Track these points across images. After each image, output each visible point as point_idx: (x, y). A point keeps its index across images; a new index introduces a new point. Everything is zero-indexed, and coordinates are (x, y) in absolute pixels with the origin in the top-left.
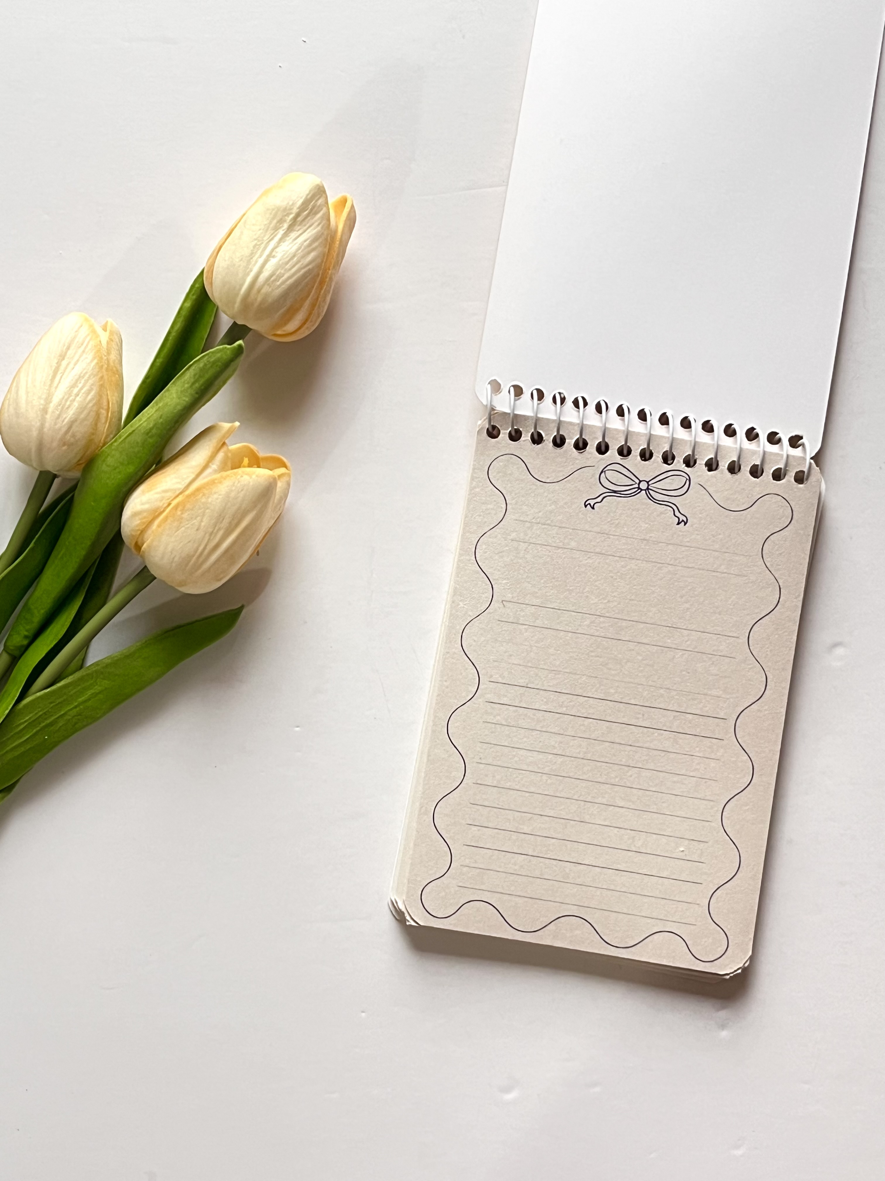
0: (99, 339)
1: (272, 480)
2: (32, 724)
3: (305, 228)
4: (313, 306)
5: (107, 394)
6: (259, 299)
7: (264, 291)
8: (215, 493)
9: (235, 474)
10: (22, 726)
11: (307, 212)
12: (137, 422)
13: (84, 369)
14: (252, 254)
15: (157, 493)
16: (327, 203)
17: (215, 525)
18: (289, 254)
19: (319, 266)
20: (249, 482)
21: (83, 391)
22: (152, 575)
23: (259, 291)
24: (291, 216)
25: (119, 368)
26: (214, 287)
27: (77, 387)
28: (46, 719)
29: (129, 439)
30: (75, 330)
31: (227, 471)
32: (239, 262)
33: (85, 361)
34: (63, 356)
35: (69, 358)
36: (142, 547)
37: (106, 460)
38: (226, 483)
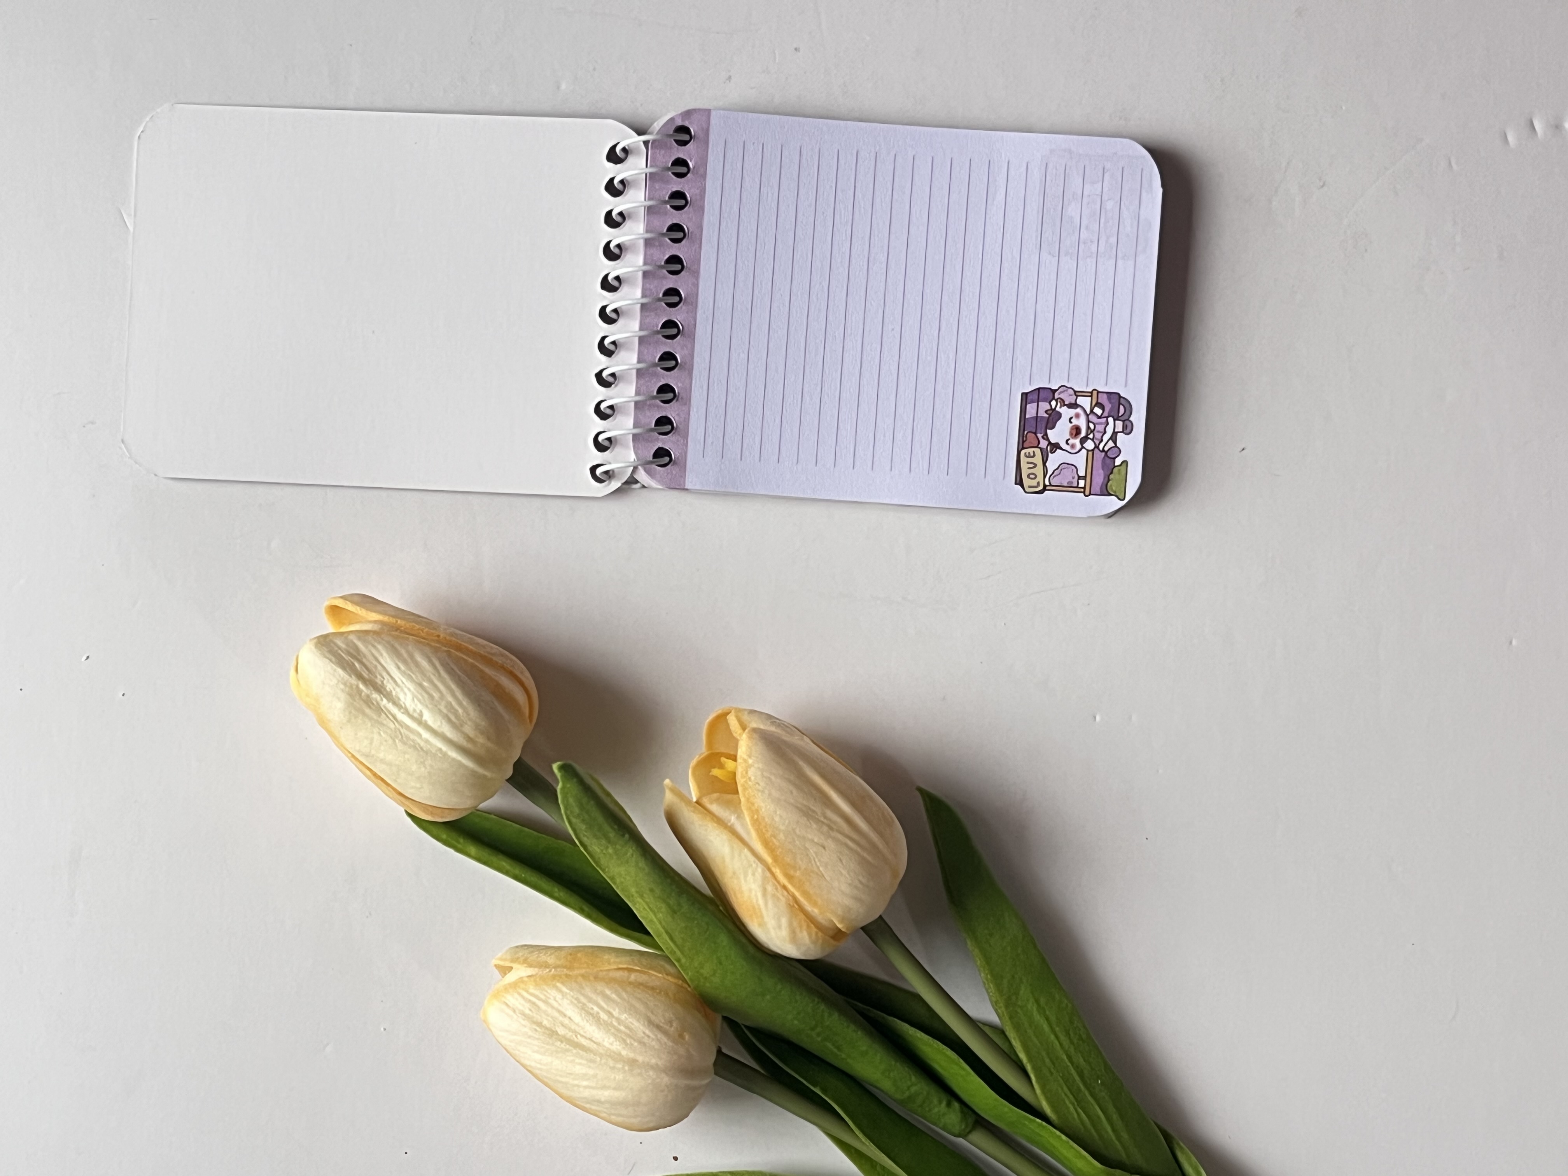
0: (526, 979)
1: (755, 735)
2: (1080, 1102)
3: (379, 667)
4: (490, 662)
5: (609, 970)
6: (481, 740)
7: (472, 734)
8: (773, 819)
9: (745, 789)
10: (1083, 1116)
11: (357, 664)
13: (572, 1002)
14: (416, 747)
15: (766, 904)
16: (342, 634)
17: (818, 821)
18: (418, 692)
19: (436, 650)
20: (758, 768)
21: (605, 1006)
22: (877, 919)
23: (469, 739)
24: (361, 686)
25: (567, 951)
26: (457, 807)
27: (598, 1013)
28: (1074, 1081)
29: (679, 942)
30: (511, 1013)
31: (740, 800)
32: (425, 767)
33: (560, 1001)
34: (552, 1033)
35: (554, 1025)
36: (840, 930)
37: (705, 976)
38: (759, 803)
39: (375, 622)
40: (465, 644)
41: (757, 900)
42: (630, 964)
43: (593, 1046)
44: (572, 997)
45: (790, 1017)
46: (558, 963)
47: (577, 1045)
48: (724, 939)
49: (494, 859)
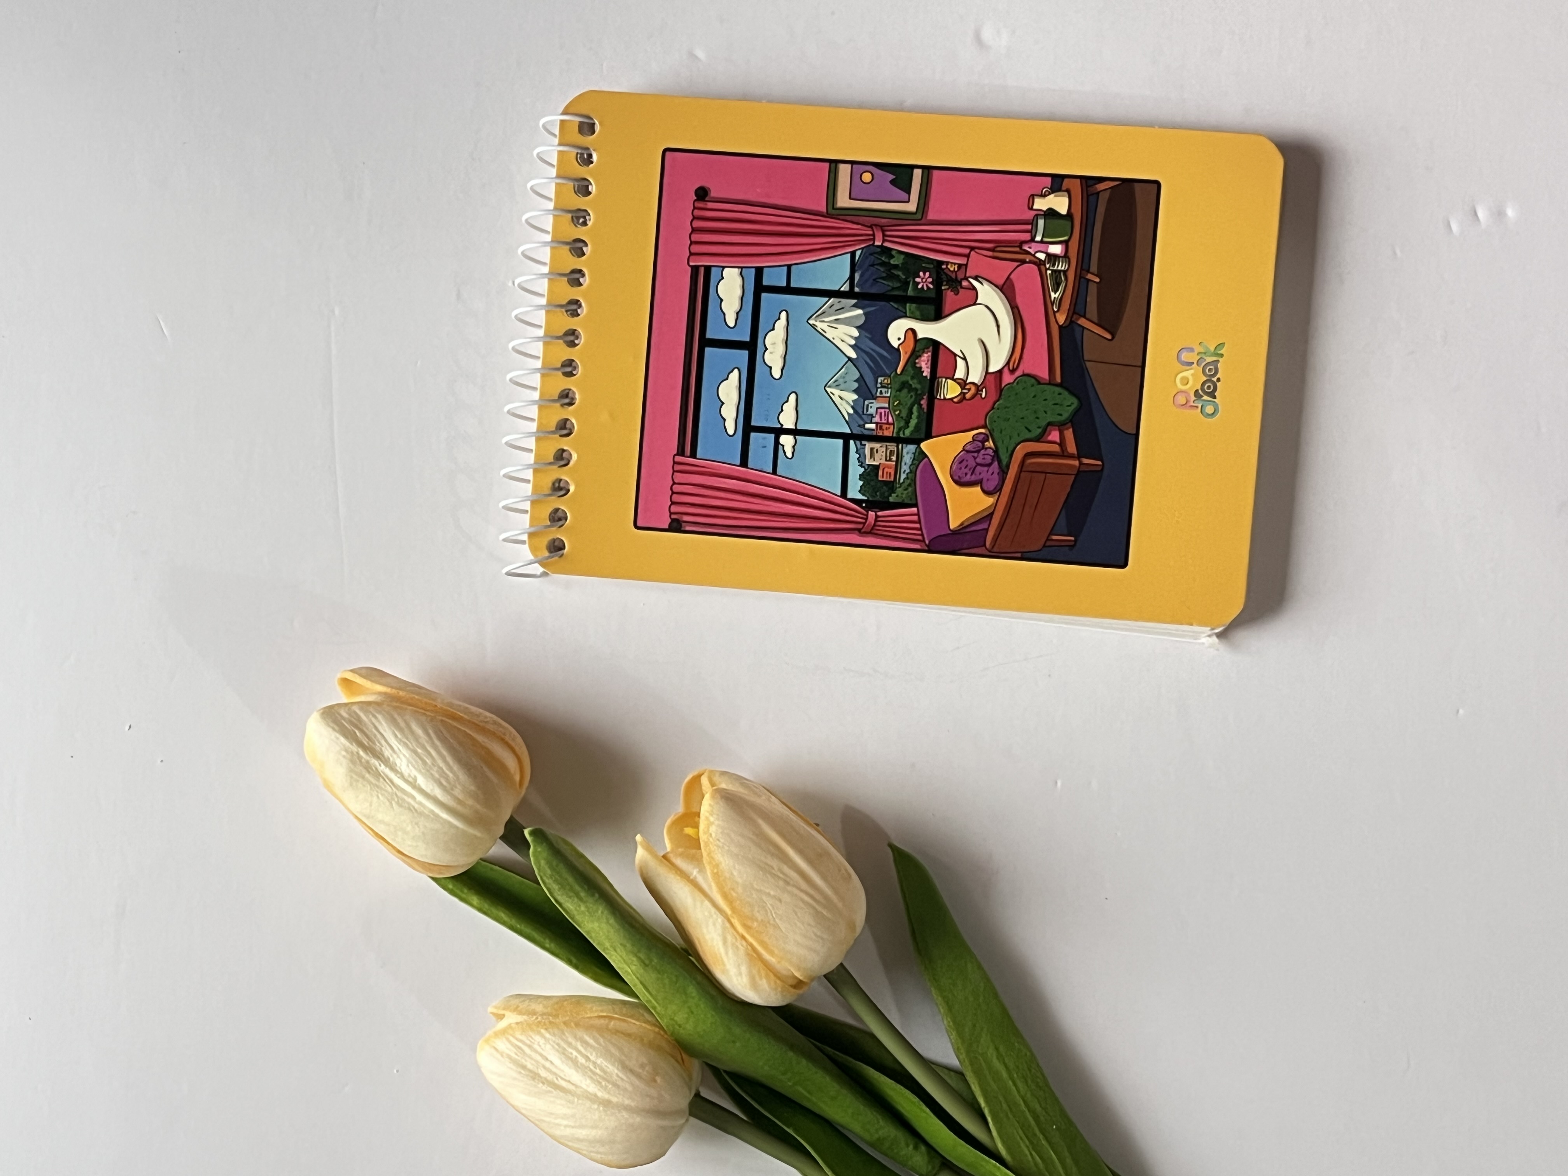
0: (514, 1025)
1: (719, 795)
2: (1035, 1146)
3: (379, 736)
4: (483, 730)
5: (589, 1017)
6: (470, 802)
8: (732, 874)
9: (707, 844)
10: (1037, 1158)
11: (358, 733)
12: (629, 977)
13: (553, 1047)
14: (410, 809)
15: (727, 953)
16: (346, 704)
17: (774, 876)
18: (412, 758)
19: (432, 719)
20: (718, 826)
21: (583, 1051)
22: (837, 968)
23: (459, 802)
24: (362, 753)
25: (555, 1000)
26: (452, 864)
27: (576, 1057)
28: (1030, 1126)
29: (653, 990)
30: (498, 1056)
31: (702, 856)
32: (419, 827)
33: (543, 1046)
34: (535, 1076)
35: (537, 1068)
36: (798, 980)
37: (679, 1023)
38: (719, 857)
39: (380, 693)
40: (459, 713)
41: (718, 949)
42: (612, 1012)
43: (573, 1088)
44: (554, 1042)
45: (761, 1064)
46: (545, 1011)
47: (557, 1087)
48: (693, 990)
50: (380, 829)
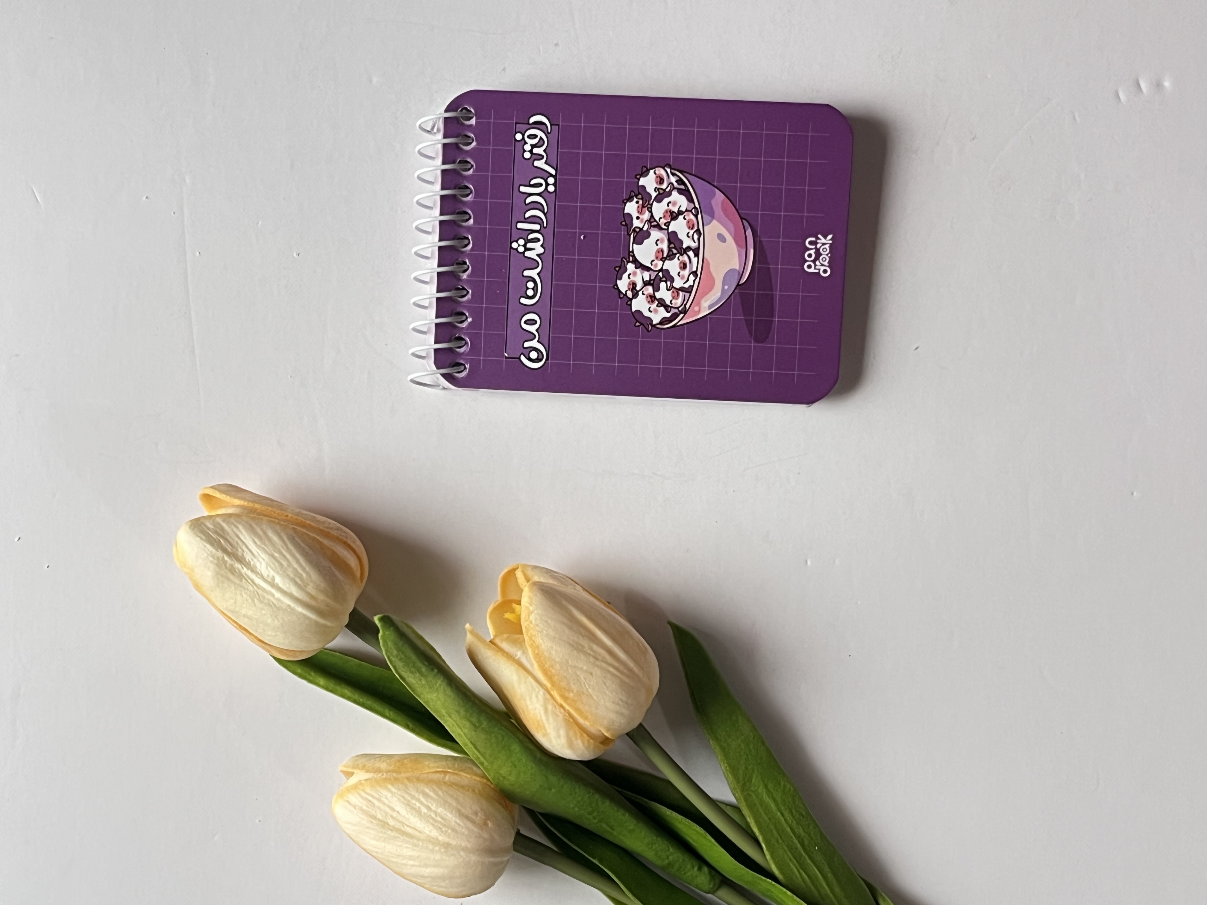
0: (363, 782)
1: (535, 588)
2: (802, 865)
3: (239, 542)
4: (328, 535)
5: (427, 773)
6: (321, 597)
7: (313, 592)
8: (550, 653)
9: (528, 630)
10: (804, 875)
11: (222, 542)
12: (462, 740)
13: (399, 799)
14: (270, 605)
15: (548, 720)
16: (210, 517)
17: (585, 653)
18: (270, 562)
19: (284, 528)
20: (538, 614)
21: (425, 802)
22: (637, 727)
23: (312, 597)
24: (226, 558)
25: (396, 759)
26: (306, 650)
27: (419, 807)
28: (797, 848)
29: (481, 750)
30: (352, 809)
31: (524, 639)
32: (278, 620)
33: (390, 799)
34: (384, 824)
35: (386, 818)
36: (607, 738)
37: (503, 775)
38: (539, 640)
39: (238, 506)
40: (308, 522)
41: (541, 716)
42: (444, 768)
43: (418, 834)
44: (400, 795)
45: (572, 806)
46: (390, 768)
47: (404, 833)
48: (516, 747)
49: (338, 688)
50: (243, 622)
